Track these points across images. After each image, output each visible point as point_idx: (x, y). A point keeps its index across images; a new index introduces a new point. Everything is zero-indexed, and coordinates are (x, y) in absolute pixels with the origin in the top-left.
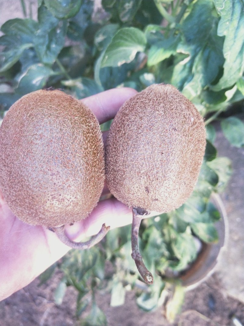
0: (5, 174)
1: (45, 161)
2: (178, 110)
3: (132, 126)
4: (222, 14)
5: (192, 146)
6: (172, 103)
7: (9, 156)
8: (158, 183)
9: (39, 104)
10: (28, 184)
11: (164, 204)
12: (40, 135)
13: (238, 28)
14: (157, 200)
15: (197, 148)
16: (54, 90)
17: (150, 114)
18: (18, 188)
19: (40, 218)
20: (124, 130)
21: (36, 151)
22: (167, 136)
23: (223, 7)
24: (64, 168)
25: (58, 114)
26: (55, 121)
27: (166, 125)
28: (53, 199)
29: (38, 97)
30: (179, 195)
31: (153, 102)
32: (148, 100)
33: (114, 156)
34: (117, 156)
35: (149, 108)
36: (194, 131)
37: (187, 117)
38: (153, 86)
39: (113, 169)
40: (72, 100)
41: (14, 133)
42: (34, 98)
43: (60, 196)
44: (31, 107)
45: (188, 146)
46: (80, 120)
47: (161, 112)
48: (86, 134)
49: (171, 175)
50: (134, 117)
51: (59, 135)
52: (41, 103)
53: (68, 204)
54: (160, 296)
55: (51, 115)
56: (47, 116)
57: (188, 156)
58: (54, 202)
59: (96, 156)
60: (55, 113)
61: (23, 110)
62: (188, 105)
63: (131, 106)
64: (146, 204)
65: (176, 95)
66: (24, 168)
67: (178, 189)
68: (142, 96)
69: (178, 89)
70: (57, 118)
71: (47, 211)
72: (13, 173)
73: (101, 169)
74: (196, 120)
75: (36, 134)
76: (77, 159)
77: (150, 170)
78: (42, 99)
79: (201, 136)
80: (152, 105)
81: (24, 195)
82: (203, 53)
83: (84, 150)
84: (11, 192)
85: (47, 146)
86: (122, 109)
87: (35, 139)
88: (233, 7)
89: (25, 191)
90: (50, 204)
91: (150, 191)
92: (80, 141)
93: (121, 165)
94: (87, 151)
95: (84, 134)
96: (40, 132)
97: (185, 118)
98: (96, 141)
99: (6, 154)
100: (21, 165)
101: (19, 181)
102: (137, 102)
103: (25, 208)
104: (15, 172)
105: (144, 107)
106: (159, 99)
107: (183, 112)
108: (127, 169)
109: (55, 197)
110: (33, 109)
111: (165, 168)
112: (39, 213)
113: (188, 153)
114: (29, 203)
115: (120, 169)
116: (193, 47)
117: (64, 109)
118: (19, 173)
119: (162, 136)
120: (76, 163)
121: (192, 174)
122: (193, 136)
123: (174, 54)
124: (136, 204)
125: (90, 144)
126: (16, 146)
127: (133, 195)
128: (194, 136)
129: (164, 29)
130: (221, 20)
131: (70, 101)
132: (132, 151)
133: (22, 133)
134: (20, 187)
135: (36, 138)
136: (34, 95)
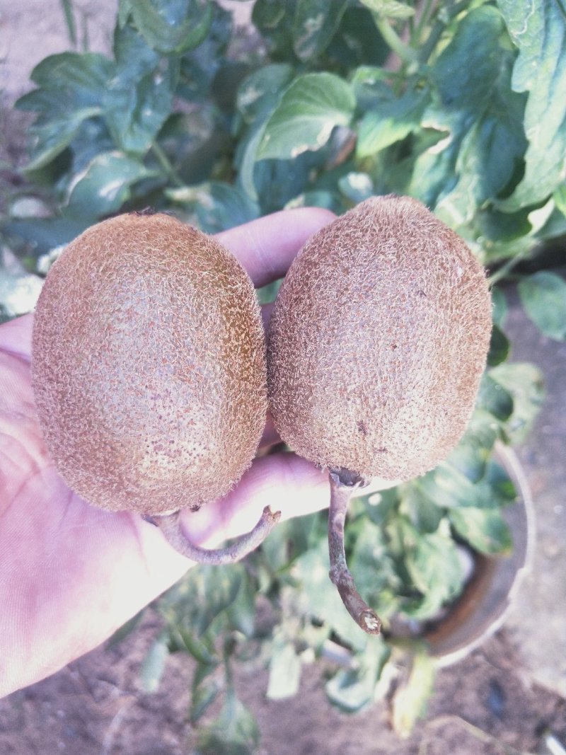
0: (51, 398)
1: (139, 366)
2: (427, 251)
3: (326, 288)
4: (523, 45)
5: (459, 331)
6: (415, 237)
7: (60, 358)
8: (386, 412)
9: (124, 243)
10: (101, 418)
11: (400, 459)
12: (128, 311)
13: (557, 74)
14: (385, 450)
15: (471, 335)
16: (155, 213)
17: (365, 261)
18: (80, 427)
19: (128, 494)
20: (309, 298)
21: (119, 347)
22: (404, 309)
23: (523, 28)
24: (179, 382)
25: (165, 264)
26: (159, 281)
27: (402, 285)
28: (157, 451)
29: (121, 229)
30: (433, 439)
31: (372, 235)
32: (362, 231)
33: (289, 356)
34: (294, 354)
35: (364, 249)
36: (464, 297)
37: (448, 266)
38: (371, 201)
39: (286, 383)
40: (194, 236)
41: (71, 308)
42: (113, 232)
43: (172, 445)
44: (106, 252)
45: (450, 331)
46: (213, 278)
47: (390, 257)
48: (226, 308)
49: (414, 394)
50: (331, 269)
51: (169, 312)
52: (129, 241)
53: (189, 461)
54: (378, 677)
55: (150, 268)
56: (142, 271)
57: (452, 352)
58: (159, 457)
59: (248, 357)
60: (159, 263)
61: (89, 259)
62: (449, 241)
63: (323, 245)
64: (361, 461)
65: (423, 218)
66: (94, 383)
67: (431, 425)
68: (347, 224)
69: (427, 207)
70: (163, 274)
71: (143, 476)
72: (69, 395)
73: (260, 384)
74: (470, 273)
75: (119, 310)
76: (207, 363)
77: (369, 385)
78: (128, 233)
79: (481, 308)
80: (371, 241)
81: (94, 443)
82: (479, 128)
83: (222, 344)
84: (65, 438)
85: (143, 334)
86: (303, 252)
87: (117, 321)
88: (547, 28)
89: (95, 433)
90: (151, 462)
91: (368, 431)
92: (215, 323)
93: (304, 373)
94: (230, 345)
95: (222, 309)
96: (128, 305)
97: (444, 268)
98: (247, 323)
99: (54, 355)
100: (87, 378)
101: (83, 413)
102: (338, 236)
103: (94, 472)
104: (73, 393)
105: (352, 246)
106: (385, 227)
107: (440, 256)
108: (317, 384)
109: (161, 446)
110: (110, 255)
111: (402, 379)
112: (126, 483)
113: (452, 345)
114: (106, 461)
115: (301, 384)
116: (457, 116)
117: (178, 256)
118: (82, 396)
119: (393, 310)
120: (205, 372)
121: (461, 392)
122: (462, 308)
123: (417, 130)
124: (338, 460)
125: (236, 332)
126: (75, 336)
127: (330, 439)
128: (464, 308)
129: (392, 76)
130: (521, 57)
131: (190, 238)
132: (328, 343)
133: (87, 308)
134: (85, 425)
135: (118, 319)
136: (112, 225)
